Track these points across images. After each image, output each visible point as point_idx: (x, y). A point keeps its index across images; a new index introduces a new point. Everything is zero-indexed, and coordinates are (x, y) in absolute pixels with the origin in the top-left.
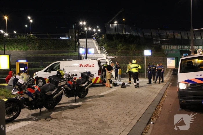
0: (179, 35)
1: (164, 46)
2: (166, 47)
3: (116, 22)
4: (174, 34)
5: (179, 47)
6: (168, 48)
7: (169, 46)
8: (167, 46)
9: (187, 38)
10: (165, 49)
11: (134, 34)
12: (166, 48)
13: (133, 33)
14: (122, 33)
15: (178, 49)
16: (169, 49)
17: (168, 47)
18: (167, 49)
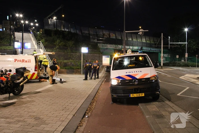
0: (114, 35)
1: (100, 44)
2: (102, 45)
3: (55, 18)
4: (109, 34)
5: (113, 46)
6: (104, 47)
7: (105, 45)
8: (103, 45)
9: (120, 38)
10: (101, 47)
11: (72, 31)
12: (102, 46)
13: (71, 30)
14: (61, 29)
15: (113, 48)
16: (105, 47)
17: (104, 45)
18: (103, 47)
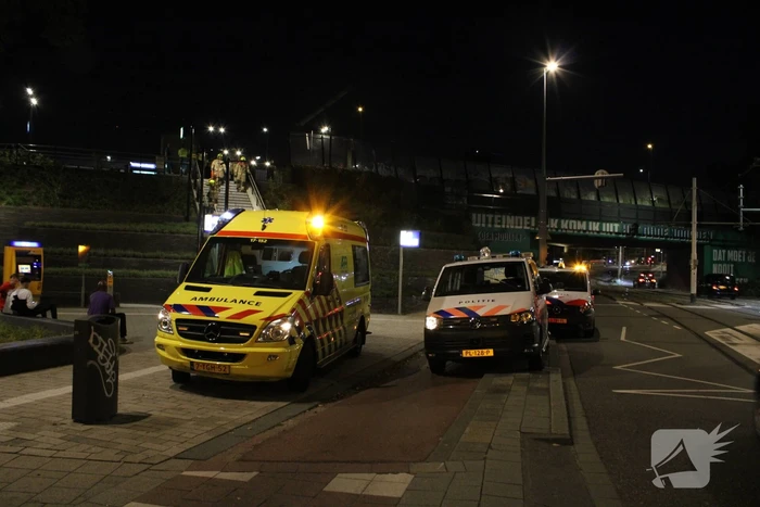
0: (531, 183)
1: (479, 215)
2: (487, 218)
3: (325, 129)
4: (513, 178)
5: (526, 223)
6: (493, 223)
7: (497, 217)
8: (490, 216)
10: (483, 225)
11: (383, 171)
12: (487, 222)
13: (380, 169)
14: (346, 164)
15: (526, 227)
16: (496, 226)
17: (493, 219)
18: (490, 226)
